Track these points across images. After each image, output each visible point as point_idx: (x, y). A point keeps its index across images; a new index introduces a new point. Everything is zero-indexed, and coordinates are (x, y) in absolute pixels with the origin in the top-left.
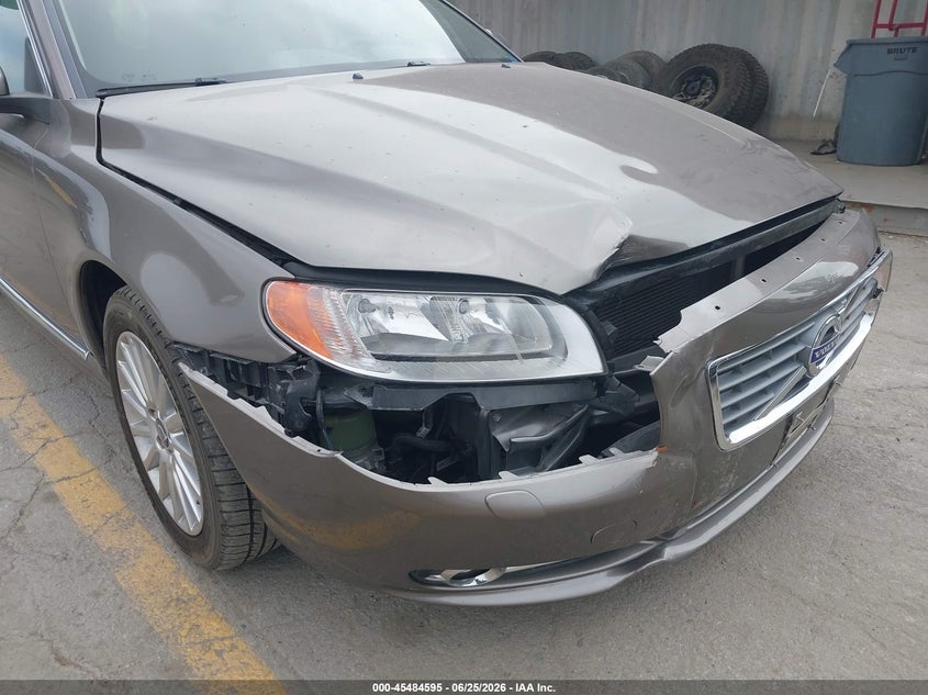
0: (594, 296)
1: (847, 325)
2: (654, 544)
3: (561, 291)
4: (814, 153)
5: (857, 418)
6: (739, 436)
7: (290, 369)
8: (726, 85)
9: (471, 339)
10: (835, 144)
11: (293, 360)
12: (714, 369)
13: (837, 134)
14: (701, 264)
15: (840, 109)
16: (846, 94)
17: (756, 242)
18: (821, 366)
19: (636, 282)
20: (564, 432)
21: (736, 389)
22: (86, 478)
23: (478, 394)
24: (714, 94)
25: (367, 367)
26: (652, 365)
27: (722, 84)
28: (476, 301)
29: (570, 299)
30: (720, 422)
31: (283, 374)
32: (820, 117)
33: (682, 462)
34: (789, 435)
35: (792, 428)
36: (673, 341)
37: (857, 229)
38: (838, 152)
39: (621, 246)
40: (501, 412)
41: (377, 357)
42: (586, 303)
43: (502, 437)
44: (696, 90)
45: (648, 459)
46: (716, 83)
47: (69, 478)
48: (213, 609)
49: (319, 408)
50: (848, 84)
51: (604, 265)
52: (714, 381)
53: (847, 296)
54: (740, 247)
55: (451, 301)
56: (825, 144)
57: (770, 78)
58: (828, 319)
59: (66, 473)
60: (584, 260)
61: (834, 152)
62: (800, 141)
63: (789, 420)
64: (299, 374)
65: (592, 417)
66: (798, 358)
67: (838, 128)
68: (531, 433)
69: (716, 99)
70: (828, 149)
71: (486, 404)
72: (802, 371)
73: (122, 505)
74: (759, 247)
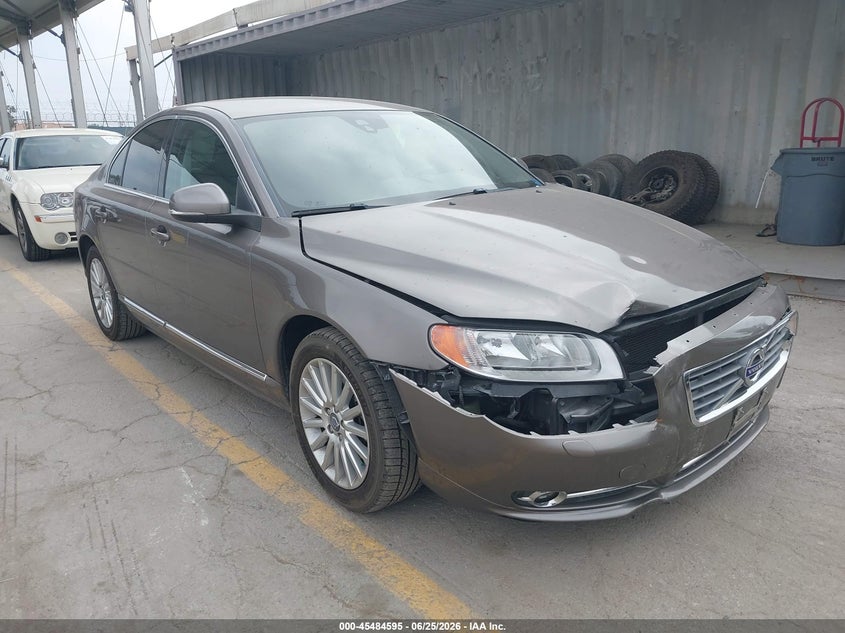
0: (616, 334)
1: (769, 356)
2: (654, 489)
3: (599, 331)
4: (759, 236)
5: (790, 428)
6: (704, 419)
7: (443, 374)
8: (685, 182)
9: (542, 359)
10: (775, 227)
11: (446, 369)
12: (687, 376)
13: (776, 220)
14: (676, 317)
15: (778, 201)
16: (782, 190)
17: (709, 304)
18: (754, 379)
19: (639, 327)
20: (601, 413)
21: (700, 390)
22: (257, 462)
23: (551, 389)
24: (676, 188)
25: (487, 372)
26: (653, 371)
27: (682, 181)
28: (544, 337)
29: (603, 335)
30: (692, 409)
31: (439, 377)
32: (763, 207)
33: (670, 430)
34: (735, 422)
35: (737, 417)
36: (664, 358)
37: (773, 297)
38: (779, 235)
39: (631, 306)
40: (565, 400)
41: (495, 368)
42: (612, 338)
43: (566, 415)
44: (661, 185)
45: (652, 426)
46: (677, 180)
47: (245, 462)
48: (367, 536)
49: (461, 395)
50: (783, 184)
51: (621, 317)
52: (688, 385)
53: (768, 337)
54: (699, 308)
55: (532, 336)
56: (768, 227)
57: (720, 176)
58: (756, 351)
59: (242, 459)
60: (612, 312)
61: (775, 234)
62: (748, 225)
63: (735, 411)
64: (449, 377)
65: (613, 410)
66: (738, 373)
67: (777, 215)
68: (582, 413)
69: (676, 194)
70: (770, 231)
71: (557, 394)
72: (741, 382)
73: (287, 478)
74: (711, 308)
